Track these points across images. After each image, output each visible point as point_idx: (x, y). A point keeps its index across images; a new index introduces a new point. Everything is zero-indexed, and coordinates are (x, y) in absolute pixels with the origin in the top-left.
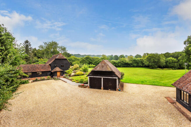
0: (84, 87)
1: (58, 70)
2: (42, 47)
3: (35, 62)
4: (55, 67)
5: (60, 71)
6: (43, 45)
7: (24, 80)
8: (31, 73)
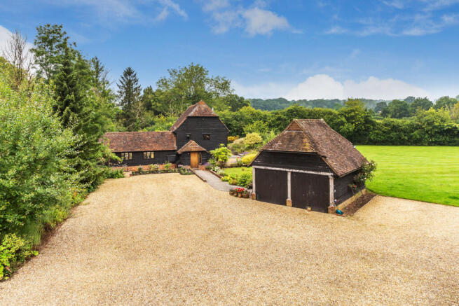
0: (242, 197)
1: (193, 150)
2: (166, 83)
3: (146, 126)
4: (188, 139)
5: (198, 152)
6: (168, 77)
7: (113, 170)
8: (131, 154)
